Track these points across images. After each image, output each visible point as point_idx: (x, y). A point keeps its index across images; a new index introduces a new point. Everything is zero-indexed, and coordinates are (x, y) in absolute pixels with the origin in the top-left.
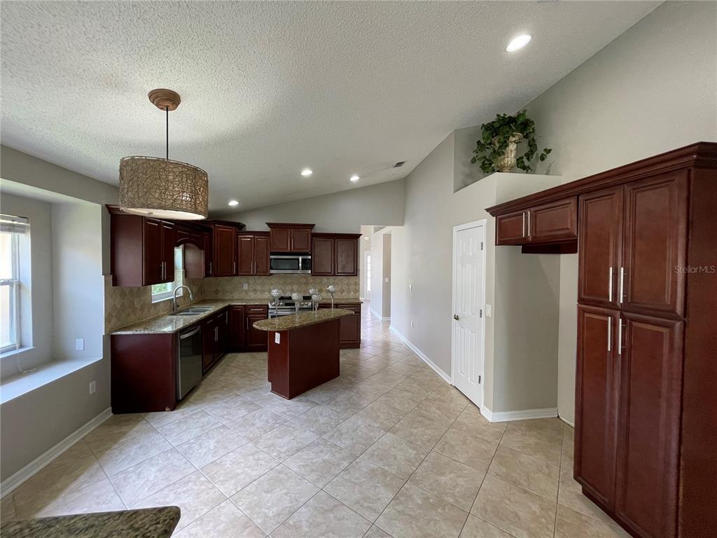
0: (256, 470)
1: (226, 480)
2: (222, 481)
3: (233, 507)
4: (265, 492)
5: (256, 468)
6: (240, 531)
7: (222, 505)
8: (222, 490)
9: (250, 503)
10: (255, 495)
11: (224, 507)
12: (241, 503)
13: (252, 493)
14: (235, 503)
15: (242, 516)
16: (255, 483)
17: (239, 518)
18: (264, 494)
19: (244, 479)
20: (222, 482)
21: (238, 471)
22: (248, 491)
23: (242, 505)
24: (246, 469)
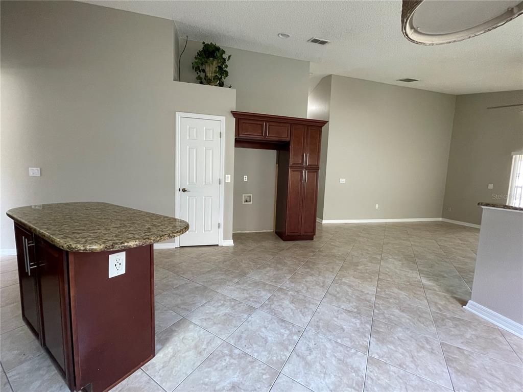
0: (325, 346)
1: (352, 368)
2: (355, 372)
3: (371, 347)
4: (344, 331)
5: (322, 347)
6: (383, 334)
7: (377, 357)
8: (364, 366)
9: (360, 337)
10: (351, 336)
11: (377, 354)
12: (365, 343)
13: (351, 339)
14: (368, 347)
15: (373, 337)
16: (339, 341)
17: (376, 338)
18: (346, 330)
19: (341, 352)
20: (357, 371)
21: (334, 363)
22: (351, 343)
23: (366, 341)
24: (328, 355)
